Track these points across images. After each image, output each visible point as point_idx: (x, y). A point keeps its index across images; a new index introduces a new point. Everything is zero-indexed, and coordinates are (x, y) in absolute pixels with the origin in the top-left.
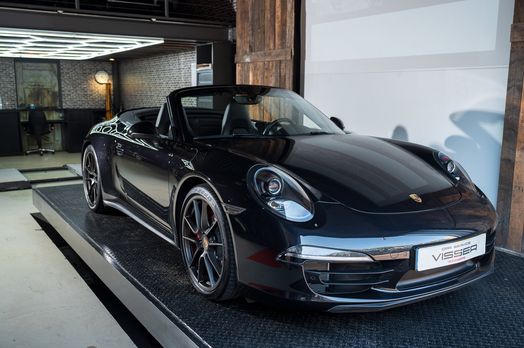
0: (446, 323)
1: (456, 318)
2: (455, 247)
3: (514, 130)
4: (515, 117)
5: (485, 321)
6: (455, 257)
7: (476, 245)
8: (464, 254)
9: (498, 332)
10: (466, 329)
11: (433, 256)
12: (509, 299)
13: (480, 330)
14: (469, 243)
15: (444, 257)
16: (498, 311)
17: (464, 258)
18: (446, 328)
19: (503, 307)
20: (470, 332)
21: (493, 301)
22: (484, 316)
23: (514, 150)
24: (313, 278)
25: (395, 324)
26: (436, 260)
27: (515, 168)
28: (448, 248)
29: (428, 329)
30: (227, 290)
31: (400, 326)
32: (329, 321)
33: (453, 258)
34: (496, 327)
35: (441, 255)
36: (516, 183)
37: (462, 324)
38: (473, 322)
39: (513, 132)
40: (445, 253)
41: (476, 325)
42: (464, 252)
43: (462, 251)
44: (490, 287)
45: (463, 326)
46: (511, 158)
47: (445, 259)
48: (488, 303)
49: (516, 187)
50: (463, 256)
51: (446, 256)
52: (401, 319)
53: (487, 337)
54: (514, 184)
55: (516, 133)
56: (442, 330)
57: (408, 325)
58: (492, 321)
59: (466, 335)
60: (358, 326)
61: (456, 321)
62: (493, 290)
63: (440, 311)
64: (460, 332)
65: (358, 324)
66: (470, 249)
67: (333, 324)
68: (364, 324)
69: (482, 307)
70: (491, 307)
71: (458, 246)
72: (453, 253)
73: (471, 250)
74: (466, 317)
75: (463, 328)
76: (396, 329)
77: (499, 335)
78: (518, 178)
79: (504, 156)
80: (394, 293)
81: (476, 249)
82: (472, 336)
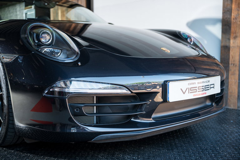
0: (193, 150)
1: (201, 147)
2: (198, 83)
3: (228, 26)
4: (229, 16)
5: (223, 147)
6: (198, 91)
7: (214, 84)
8: (205, 90)
9: (234, 153)
10: (209, 154)
11: (181, 89)
12: (236, 132)
13: (220, 153)
14: (209, 81)
15: (190, 91)
16: (231, 140)
17: (205, 93)
18: (194, 153)
19: (234, 138)
20: (213, 155)
21: (226, 134)
22: (221, 144)
23: (229, 39)
24: (77, 110)
25: (153, 153)
26: (184, 93)
27: (231, 51)
28: (193, 84)
29: (180, 155)
30: (8, 133)
31: (157, 154)
32: (98, 155)
33: (197, 93)
34: (232, 150)
35: (188, 89)
36: (231, 61)
37: (206, 150)
38: (214, 148)
39: (228, 27)
40: (191, 88)
41: (216, 150)
42: (205, 88)
43: (204, 87)
44: (221, 126)
45: (207, 151)
46: (227, 44)
47: (191, 93)
48: (223, 135)
49: (231, 64)
50: (204, 92)
51: (192, 90)
52: (157, 150)
53: (226, 157)
54: (230, 62)
55: (230, 27)
56: (190, 155)
57: (164, 153)
58: (228, 147)
59: (210, 157)
60: (122, 157)
61: (201, 148)
62: (224, 128)
63: (187, 142)
64: (205, 155)
65: (123, 155)
66: (209, 86)
67: (101, 157)
68: (128, 155)
69: (218, 139)
70: (225, 138)
71: (200, 83)
72: (197, 88)
73: (211, 88)
74: (208, 145)
75: (207, 152)
76: (154, 157)
77: (235, 155)
78: (232, 57)
79: (223, 44)
80: (150, 123)
81: (214, 87)
82: (215, 157)
